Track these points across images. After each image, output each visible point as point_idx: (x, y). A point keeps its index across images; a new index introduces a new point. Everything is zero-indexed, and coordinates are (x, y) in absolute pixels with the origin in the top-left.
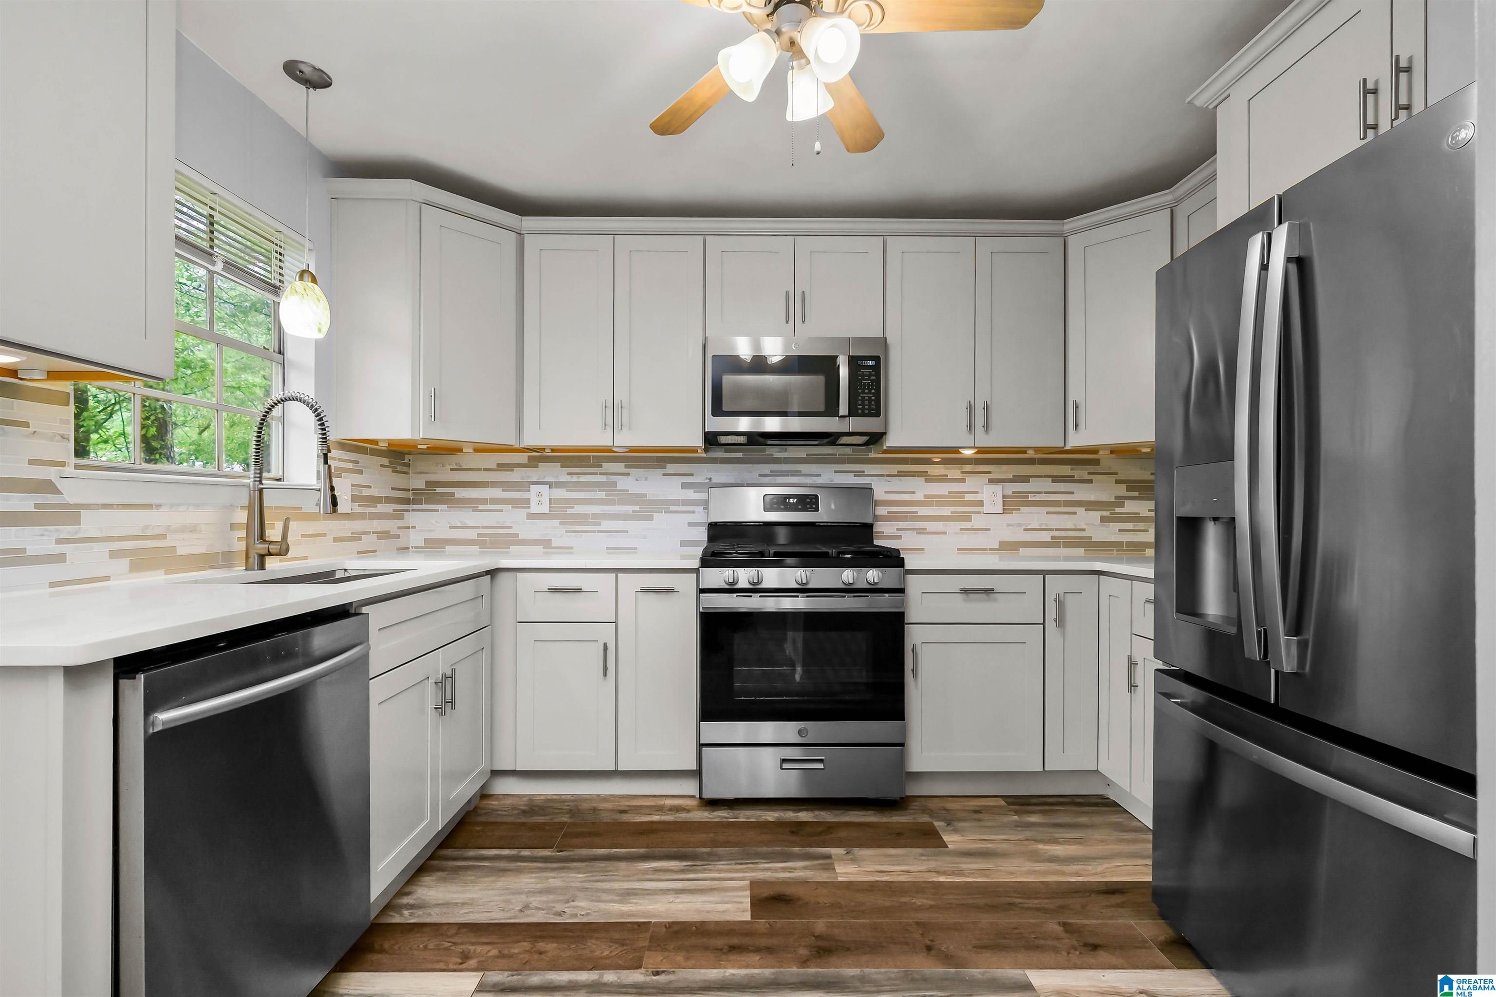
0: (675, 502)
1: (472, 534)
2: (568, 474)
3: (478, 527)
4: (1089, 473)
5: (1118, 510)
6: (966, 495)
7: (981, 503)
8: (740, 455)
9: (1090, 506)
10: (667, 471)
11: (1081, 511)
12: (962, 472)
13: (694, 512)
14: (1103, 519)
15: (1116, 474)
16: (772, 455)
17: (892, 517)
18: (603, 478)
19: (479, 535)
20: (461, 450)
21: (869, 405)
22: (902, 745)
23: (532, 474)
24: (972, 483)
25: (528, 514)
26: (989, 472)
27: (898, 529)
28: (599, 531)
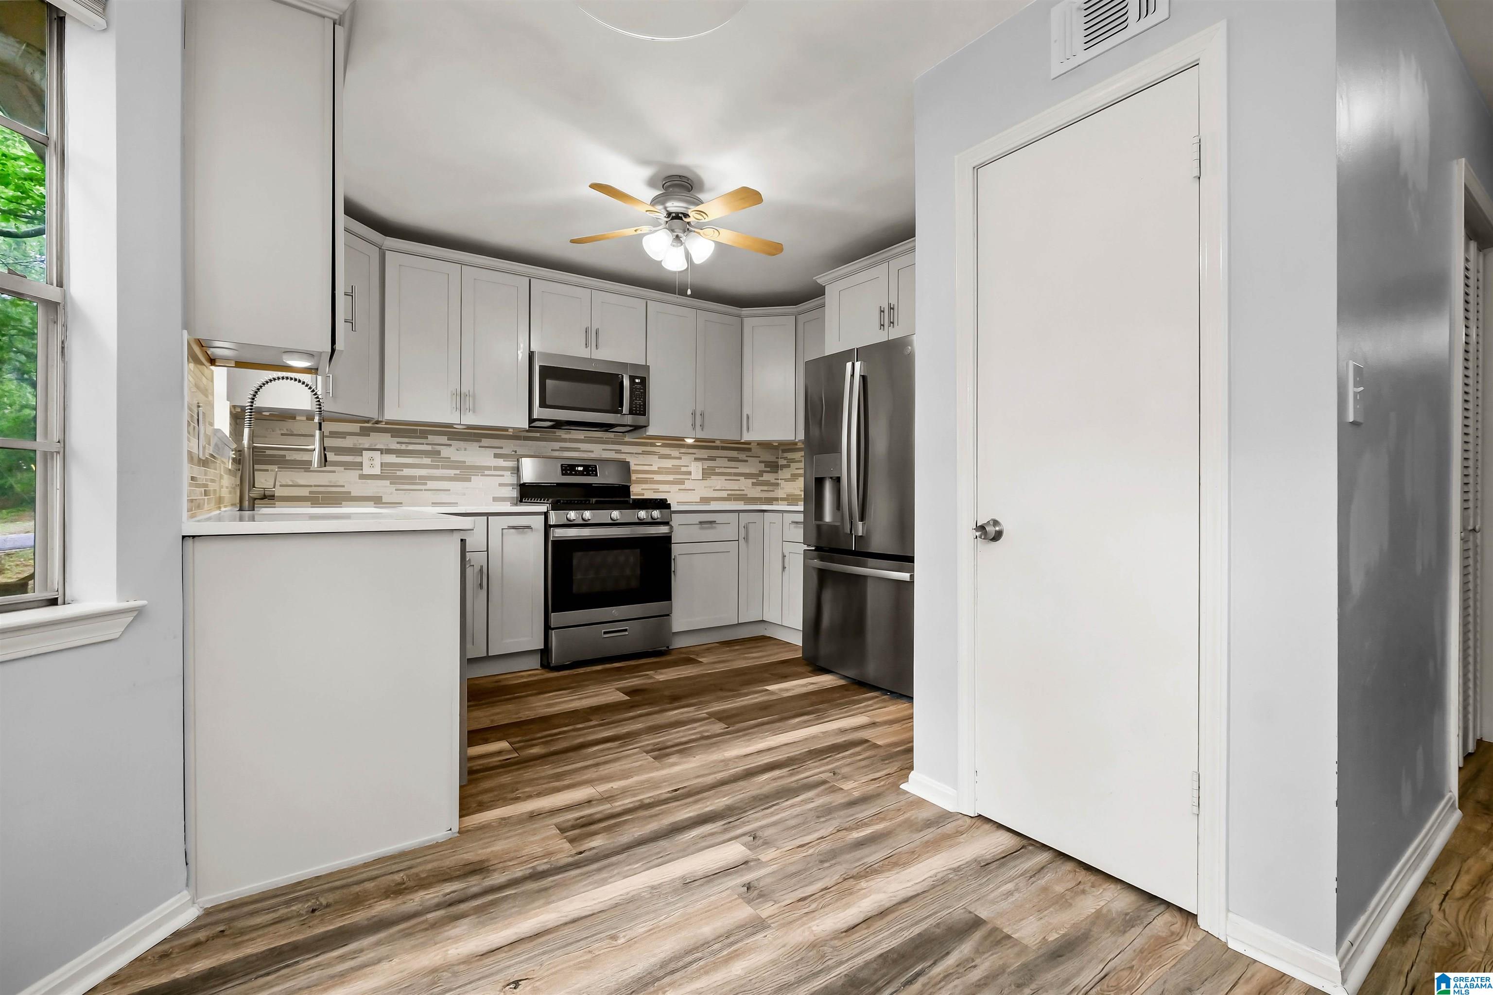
0: (489, 468)
1: (305, 492)
2: (398, 443)
3: (311, 486)
4: (747, 456)
5: (760, 479)
6: (682, 468)
7: (690, 473)
8: (538, 435)
9: (747, 476)
10: (482, 444)
11: (742, 478)
12: (680, 453)
13: (503, 476)
14: (753, 484)
15: (759, 457)
16: (560, 436)
17: (640, 481)
18: (429, 448)
19: (310, 492)
20: (294, 418)
21: (640, 408)
22: (668, 615)
23: (365, 442)
24: (686, 460)
25: (359, 475)
26: (694, 454)
27: (642, 489)
28: (425, 490)
